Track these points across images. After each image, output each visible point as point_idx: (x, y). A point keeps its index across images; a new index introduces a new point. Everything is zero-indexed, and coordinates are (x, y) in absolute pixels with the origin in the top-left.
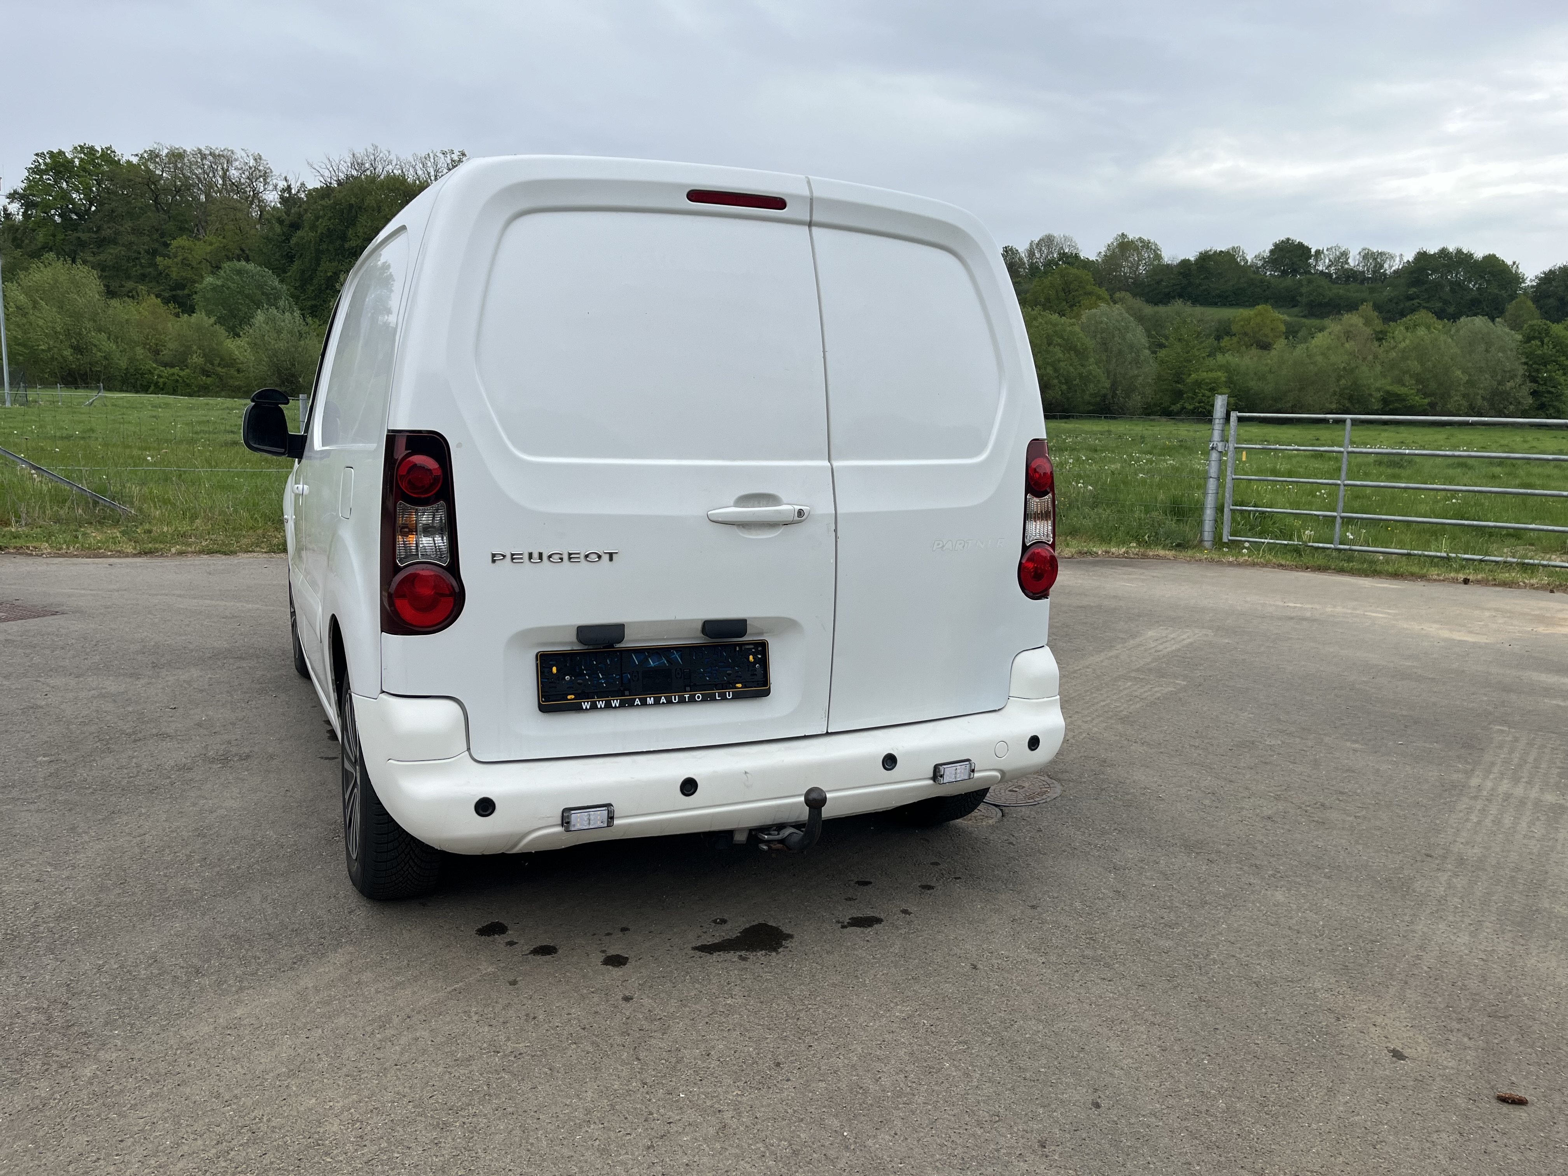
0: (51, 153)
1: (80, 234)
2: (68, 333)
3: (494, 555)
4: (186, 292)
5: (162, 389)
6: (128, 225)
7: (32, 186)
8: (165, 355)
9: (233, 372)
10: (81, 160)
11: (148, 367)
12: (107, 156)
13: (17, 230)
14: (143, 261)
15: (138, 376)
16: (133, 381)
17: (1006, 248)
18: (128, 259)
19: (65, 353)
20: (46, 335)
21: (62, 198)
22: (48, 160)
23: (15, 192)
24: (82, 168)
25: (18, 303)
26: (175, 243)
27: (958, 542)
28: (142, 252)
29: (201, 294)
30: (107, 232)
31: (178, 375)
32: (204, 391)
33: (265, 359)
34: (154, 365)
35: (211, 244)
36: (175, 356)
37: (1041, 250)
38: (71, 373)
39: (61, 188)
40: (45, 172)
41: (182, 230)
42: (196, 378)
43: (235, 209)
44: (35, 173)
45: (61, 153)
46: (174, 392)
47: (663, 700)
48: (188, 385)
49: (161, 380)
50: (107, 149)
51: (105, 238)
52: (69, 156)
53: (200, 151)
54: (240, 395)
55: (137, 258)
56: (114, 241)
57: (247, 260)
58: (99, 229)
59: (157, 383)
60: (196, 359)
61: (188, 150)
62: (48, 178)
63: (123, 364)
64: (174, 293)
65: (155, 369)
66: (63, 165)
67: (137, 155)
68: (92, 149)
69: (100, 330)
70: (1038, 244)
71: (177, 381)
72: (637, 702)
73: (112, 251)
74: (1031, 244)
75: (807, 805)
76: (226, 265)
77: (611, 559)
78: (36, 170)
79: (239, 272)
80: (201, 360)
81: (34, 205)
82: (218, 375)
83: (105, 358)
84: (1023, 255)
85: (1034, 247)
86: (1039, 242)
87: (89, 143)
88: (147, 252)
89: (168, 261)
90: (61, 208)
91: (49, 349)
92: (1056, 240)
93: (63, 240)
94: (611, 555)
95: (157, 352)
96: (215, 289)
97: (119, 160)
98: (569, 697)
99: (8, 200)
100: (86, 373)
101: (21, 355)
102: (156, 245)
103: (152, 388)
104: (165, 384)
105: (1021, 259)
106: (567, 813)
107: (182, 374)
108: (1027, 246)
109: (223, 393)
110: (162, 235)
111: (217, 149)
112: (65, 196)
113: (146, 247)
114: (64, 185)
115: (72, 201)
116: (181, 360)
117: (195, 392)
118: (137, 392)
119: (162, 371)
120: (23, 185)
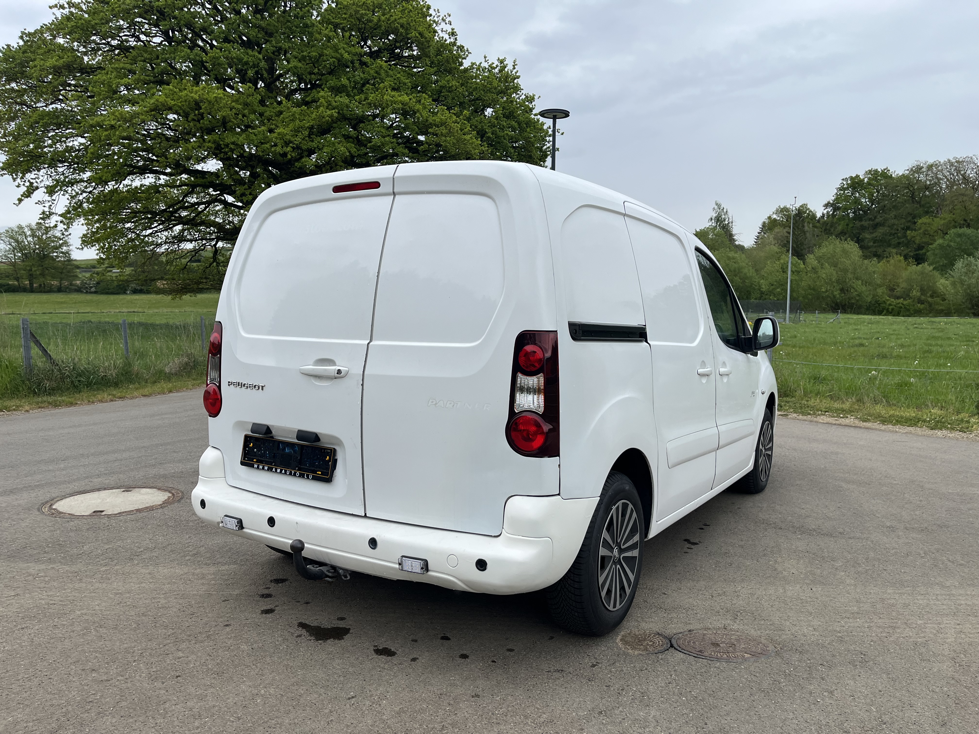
0: (851, 178)
1: (863, 223)
2: (838, 281)
3: (229, 382)
4: (924, 251)
5: (891, 313)
6: (893, 214)
7: (839, 198)
8: (899, 291)
9: (938, 300)
10: (869, 178)
11: (884, 299)
12: (885, 174)
13: (827, 224)
14: (899, 235)
15: (877, 305)
16: (873, 308)
18: (891, 234)
19: (835, 293)
20: (826, 283)
21: (855, 203)
22: (849, 182)
23: (829, 203)
24: (869, 183)
25: (813, 266)
26: (920, 221)
27: (449, 402)
28: (900, 229)
29: (932, 252)
30: (879, 219)
31: (902, 304)
32: (918, 313)
33: (961, 291)
34: (888, 298)
35: (945, 219)
36: (904, 292)
38: (837, 304)
39: (855, 197)
40: (847, 189)
41: (927, 213)
42: (914, 305)
43: (963, 195)
44: (841, 190)
45: (857, 176)
46: (898, 314)
47: (283, 472)
48: (909, 310)
49: (891, 307)
50: (885, 170)
51: (877, 224)
52: (862, 177)
53: (949, 160)
54: (942, 315)
55: (896, 233)
56: (881, 224)
57: (968, 226)
58: (875, 217)
59: (888, 309)
60: (916, 293)
61: (942, 162)
62: (848, 192)
63: (869, 299)
64: (917, 252)
65: (888, 300)
66: (857, 183)
67: (908, 170)
68: (876, 171)
69: (857, 279)
71: (901, 307)
73: (880, 231)
76: (952, 231)
77: (262, 389)
78: (842, 189)
79: (960, 235)
80: (919, 294)
81: (839, 208)
82: (929, 302)
83: (858, 295)
87: (874, 168)
88: (903, 229)
89: (914, 233)
90: (854, 209)
91: (827, 291)
93: (853, 227)
95: (892, 290)
96: (941, 247)
97: (891, 175)
99: (824, 208)
100: (845, 305)
101: (810, 295)
102: (909, 224)
103: (885, 312)
104: (893, 309)
107: (905, 303)
109: (931, 315)
110: (914, 218)
111: (961, 157)
112: (857, 201)
113: (902, 226)
114: (857, 195)
115: (861, 203)
116: (906, 295)
117: (912, 314)
118: (875, 314)
119: (893, 302)
120: (833, 198)
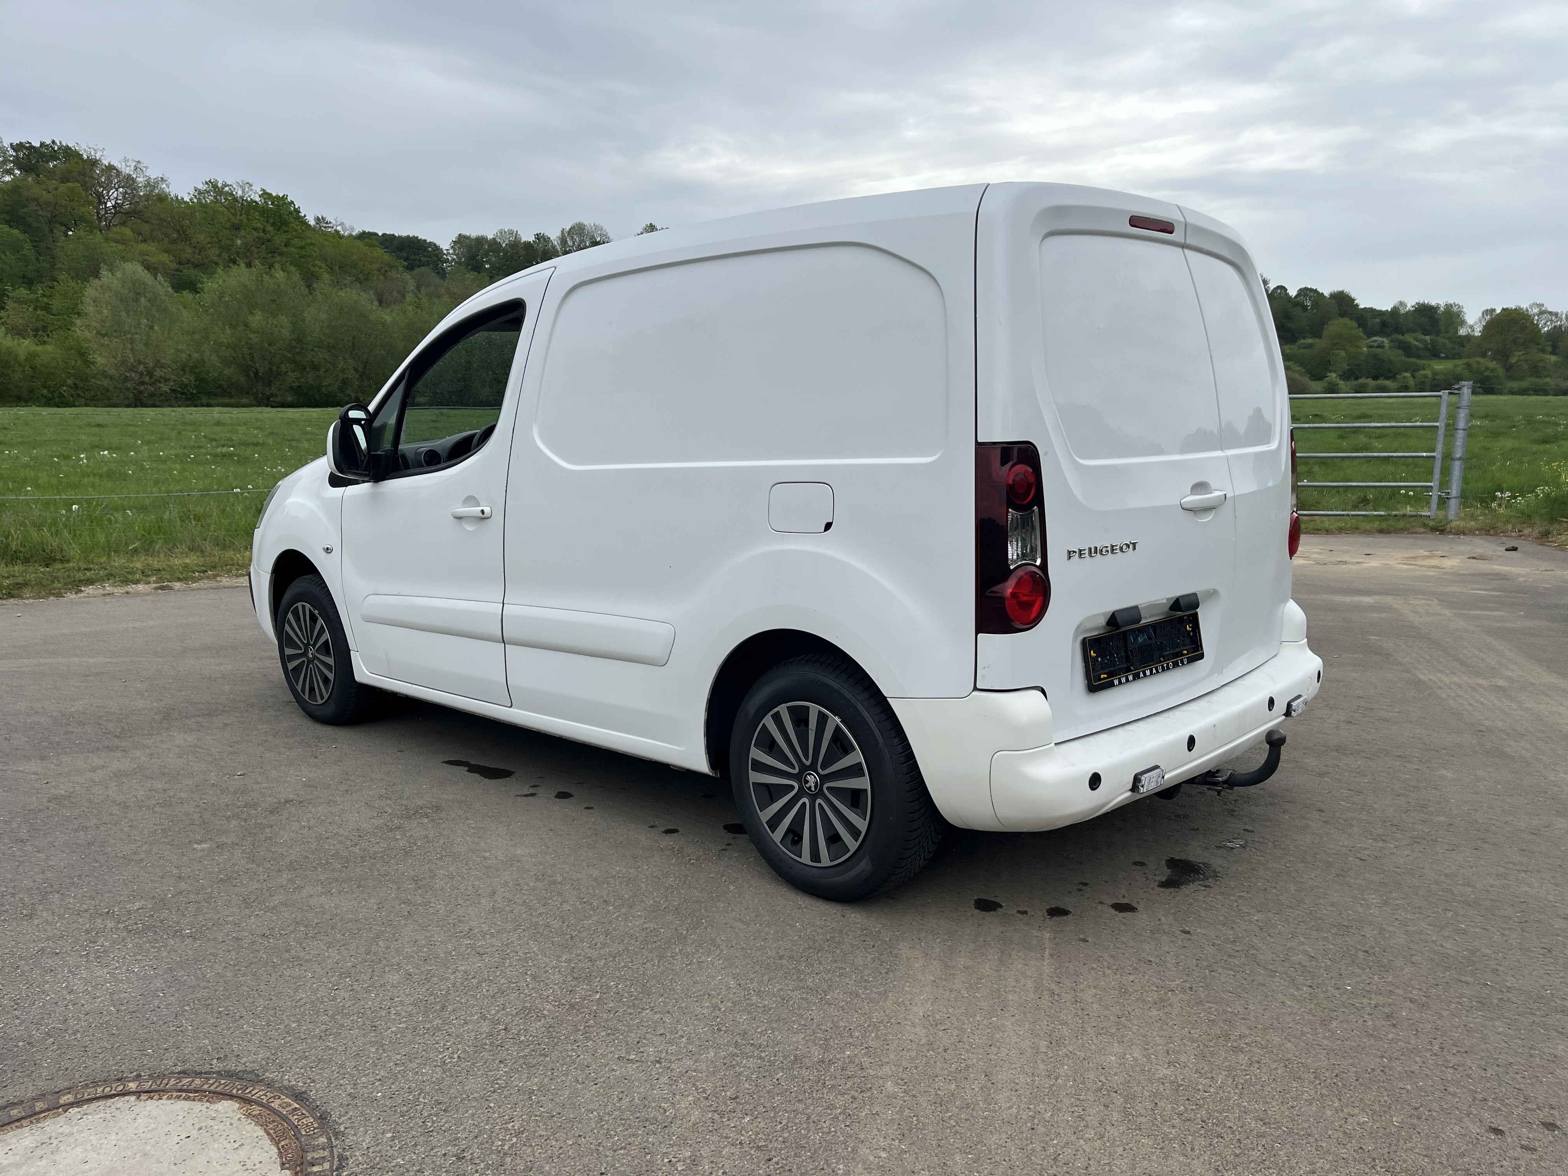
3: (1069, 552)
17: (537, 235)
37: (573, 238)
47: (1154, 671)
70: (569, 232)
72: (1142, 675)
74: (562, 232)
75: (1268, 743)
84: (556, 243)
85: (566, 235)
86: (570, 230)
92: (586, 228)
94: (1134, 544)
98: (1102, 676)
105: (554, 247)
106: (1137, 779)
108: (559, 234)
